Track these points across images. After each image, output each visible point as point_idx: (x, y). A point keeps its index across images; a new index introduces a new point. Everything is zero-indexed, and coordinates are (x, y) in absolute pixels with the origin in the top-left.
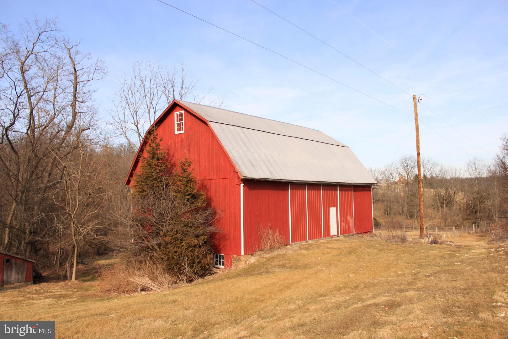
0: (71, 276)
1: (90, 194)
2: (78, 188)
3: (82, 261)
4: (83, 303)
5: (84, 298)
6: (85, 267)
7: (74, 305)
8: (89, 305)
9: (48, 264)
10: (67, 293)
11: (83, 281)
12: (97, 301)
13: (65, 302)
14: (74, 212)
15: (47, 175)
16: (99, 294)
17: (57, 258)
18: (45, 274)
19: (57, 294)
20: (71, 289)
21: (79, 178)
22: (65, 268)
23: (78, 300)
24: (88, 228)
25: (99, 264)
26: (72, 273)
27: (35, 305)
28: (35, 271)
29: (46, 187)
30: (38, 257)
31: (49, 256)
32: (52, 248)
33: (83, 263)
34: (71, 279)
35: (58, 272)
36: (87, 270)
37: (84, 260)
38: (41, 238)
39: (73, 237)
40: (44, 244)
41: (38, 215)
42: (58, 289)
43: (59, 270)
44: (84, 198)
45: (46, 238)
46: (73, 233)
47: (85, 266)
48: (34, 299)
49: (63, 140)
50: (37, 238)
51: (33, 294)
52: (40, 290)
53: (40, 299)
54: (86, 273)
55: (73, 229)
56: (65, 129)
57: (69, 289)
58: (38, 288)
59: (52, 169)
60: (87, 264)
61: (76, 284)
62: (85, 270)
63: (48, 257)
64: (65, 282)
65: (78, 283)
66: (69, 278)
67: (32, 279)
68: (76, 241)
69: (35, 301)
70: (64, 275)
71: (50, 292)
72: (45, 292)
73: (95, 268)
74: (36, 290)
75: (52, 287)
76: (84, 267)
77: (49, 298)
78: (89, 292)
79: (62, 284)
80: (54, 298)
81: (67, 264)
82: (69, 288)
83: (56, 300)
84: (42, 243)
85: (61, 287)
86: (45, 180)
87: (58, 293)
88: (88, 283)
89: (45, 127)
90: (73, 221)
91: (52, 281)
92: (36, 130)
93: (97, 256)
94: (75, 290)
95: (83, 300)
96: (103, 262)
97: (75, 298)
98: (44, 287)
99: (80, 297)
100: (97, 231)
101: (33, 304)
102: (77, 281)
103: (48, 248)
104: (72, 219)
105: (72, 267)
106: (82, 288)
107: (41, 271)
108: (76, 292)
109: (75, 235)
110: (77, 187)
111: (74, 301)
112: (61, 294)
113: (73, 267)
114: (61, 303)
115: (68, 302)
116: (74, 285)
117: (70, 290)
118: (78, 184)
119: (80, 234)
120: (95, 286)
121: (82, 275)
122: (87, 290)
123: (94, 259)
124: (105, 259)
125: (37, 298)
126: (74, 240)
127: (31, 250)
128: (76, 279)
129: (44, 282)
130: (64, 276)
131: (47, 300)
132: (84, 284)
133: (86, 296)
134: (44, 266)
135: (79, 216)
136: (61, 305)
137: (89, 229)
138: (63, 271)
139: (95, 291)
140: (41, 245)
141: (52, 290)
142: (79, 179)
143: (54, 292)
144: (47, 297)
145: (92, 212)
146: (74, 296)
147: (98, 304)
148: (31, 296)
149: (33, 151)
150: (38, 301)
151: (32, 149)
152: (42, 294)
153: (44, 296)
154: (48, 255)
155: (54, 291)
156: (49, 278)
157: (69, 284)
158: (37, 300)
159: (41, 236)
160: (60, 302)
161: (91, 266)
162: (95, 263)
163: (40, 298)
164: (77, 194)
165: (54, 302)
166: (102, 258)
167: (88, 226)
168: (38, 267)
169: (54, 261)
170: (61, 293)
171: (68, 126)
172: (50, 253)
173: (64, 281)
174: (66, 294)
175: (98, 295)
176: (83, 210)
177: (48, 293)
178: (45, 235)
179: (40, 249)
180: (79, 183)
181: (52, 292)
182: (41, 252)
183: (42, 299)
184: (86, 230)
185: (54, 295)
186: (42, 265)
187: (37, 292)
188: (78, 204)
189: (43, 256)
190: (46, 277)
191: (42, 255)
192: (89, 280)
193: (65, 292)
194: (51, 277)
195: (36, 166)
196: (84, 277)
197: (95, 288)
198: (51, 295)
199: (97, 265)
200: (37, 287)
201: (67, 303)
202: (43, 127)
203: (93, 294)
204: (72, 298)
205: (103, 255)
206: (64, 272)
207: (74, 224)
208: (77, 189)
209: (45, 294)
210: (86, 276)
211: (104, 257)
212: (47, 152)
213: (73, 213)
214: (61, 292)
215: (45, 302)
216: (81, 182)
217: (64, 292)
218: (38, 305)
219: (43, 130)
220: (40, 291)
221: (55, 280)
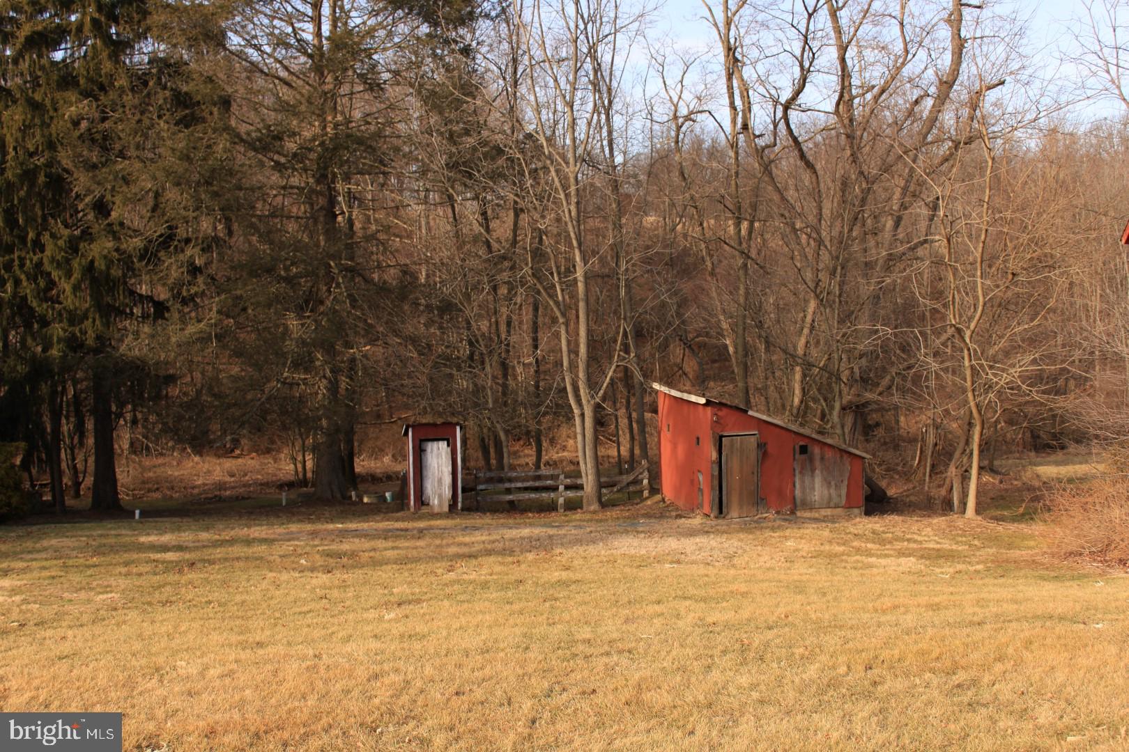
0: (964, 504)
1: (1014, 274)
2: (982, 257)
3: (991, 462)
4: (1001, 580)
5: (1002, 568)
6: (1001, 482)
7: (980, 582)
8: (1021, 588)
9: (897, 465)
10: (954, 547)
11: (998, 519)
12: (1042, 578)
13: (951, 570)
14: (972, 326)
15: (890, 224)
16: (1046, 560)
17: (922, 452)
18: (891, 492)
19: (929, 549)
20: (964, 539)
21: (984, 227)
22: (948, 481)
23: (988, 569)
24: (1012, 371)
25: (1038, 476)
26: (964, 495)
27: (875, 571)
28: (869, 482)
29: (891, 257)
30: (872, 445)
31: (898, 445)
32: (908, 424)
33: (993, 471)
34: (964, 512)
35: (926, 488)
36: (1006, 490)
37: (996, 463)
38: (880, 394)
39: (970, 395)
40: (887, 411)
41: (877, 331)
42: (931, 534)
43: (930, 482)
44: (998, 286)
45: (893, 395)
46: (969, 383)
47: (998, 477)
48: (871, 555)
49: (933, 120)
50: (869, 396)
51: (868, 540)
52: (884, 532)
53: (886, 556)
54: (1003, 498)
55: (968, 373)
56: (932, 90)
57: (960, 539)
58: (877, 527)
59: (904, 207)
60: (1004, 474)
61: (978, 526)
62: (1000, 490)
63: (896, 447)
64: (948, 518)
65: (984, 523)
66: (959, 507)
67: (862, 501)
68: (977, 406)
69: (873, 560)
70: (945, 498)
71: (909, 540)
72: (896, 540)
73: (1030, 489)
74: (874, 532)
75: (914, 528)
76: (997, 482)
77: (910, 555)
78: (1015, 554)
79: (939, 521)
80: (922, 557)
81: (952, 471)
82: (958, 535)
83: (927, 562)
84: (882, 410)
85: (939, 530)
86: (887, 235)
87: (931, 545)
88: (1013, 527)
89: (883, 91)
90: (969, 350)
91: (914, 511)
92: (856, 101)
93: (1033, 454)
94: (976, 542)
95: (1000, 571)
96: (1048, 471)
97: (978, 563)
98: (894, 526)
99: (993, 561)
100: (1036, 379)
101: (871, 566)
102: (979, 518)
103: (897, 422)
104: (966, 344)
105: (965, 477)
106: (995, 540)
107: (883, 484)
108: (979, 549)
109: (973, 390)
110: (978, 255)
111: (977, 572)
112: (938, 550)
113: (970, 478)
114: (942, 573)
115: (960, 572)
116: (973, 528)
117: (961, 542)
118: (981, 245)
119: (989, 387)
120: (1032, 537)
121: (991, 504)
122: (1010, 546)
123: (1023, 461)
124: (1057, 464)
125: (879, 552)
126: (972, 404)
127: (855, 424)
128: (978, 512)
129: (892, 513)
130: (943, 502)
131: (903, 560)
132: (1000, 528)
133: (1007, 561)
134: (888, 470)
135: (984, 339)
136: (942, 579)
137: (1016, 375)
138: (939, 486)
139: (1034, 551)
140: (879, 414)
141: (916, 537)
142: (984, 232)
143: (921, 542)
144: (901, 554)
145: (1021, 327)
146: (974, 559)
147: (1049, 589)
148: (863, 545)
149: (854, 161)
150: (883, 561)
151: (852, 155)
152: (890, 542)
153: (895, 550)
154: (896, 443)
155: (919, 538)
156: (905, 504)
157: (960, 523)
158: (878, 556)
159: (880, 389)
160: (938, 570)
161: (1016, 479)
162: (1029, 474)
163: (886, 552)
164: (979, 273)
165: (923, 567)
166: (1048, 459)
167: (1013, 366)
168: (873, 470)
169: (913, 458)
170: (938, 546)
171: (940, 80)
172: (901, 438)
173: (945, 515)
174: (952, 550)
175: (1043, 564)
176: (995, 321)
177: (906, 543)
178: (890, 387)
179: (878, 425)
180: (984, 242)
181: (915, 541)
182: (880, 432)
183: (891, 556)
184: (1005, 375)
185: (921, 549)
186: (883, 467)
187: (877, 538)
188: (981, 303)
189: (885, 443)
190: (896, 498)
191: (882, 440)
192: (1014, 520)
193: (951, 545)
194: (910, 501)
195: (863, 201)
196: (997, 508)
197: (1032, 543)
198: (914, 550)
199: (1032, 478)
200: (875, 524)
201: (957, 575)
202: (876, 90)
203: (1029, 559)
204: (969, 563)
205: (1048, 450)
206: (943, 492)
207: (970, 360)
208: (979, 260)
209: (898, 545)
210: (1004, 508)
211: (1053, 458)
212: (890, 159)
213: (968, 328)
214: (938, 543)
215: (899, 565)
216: (988, 239)
217: (947, 545)
218: (882, 570)
219: (876, 98)
220: (884, 535)
221: (920, 509)
